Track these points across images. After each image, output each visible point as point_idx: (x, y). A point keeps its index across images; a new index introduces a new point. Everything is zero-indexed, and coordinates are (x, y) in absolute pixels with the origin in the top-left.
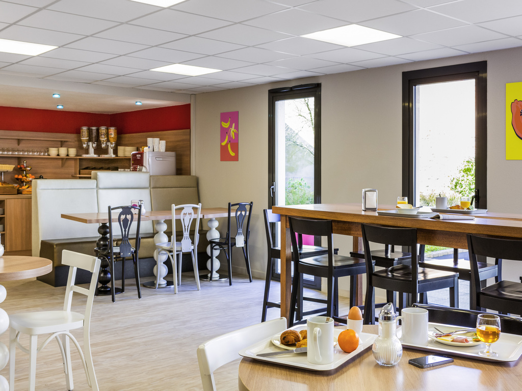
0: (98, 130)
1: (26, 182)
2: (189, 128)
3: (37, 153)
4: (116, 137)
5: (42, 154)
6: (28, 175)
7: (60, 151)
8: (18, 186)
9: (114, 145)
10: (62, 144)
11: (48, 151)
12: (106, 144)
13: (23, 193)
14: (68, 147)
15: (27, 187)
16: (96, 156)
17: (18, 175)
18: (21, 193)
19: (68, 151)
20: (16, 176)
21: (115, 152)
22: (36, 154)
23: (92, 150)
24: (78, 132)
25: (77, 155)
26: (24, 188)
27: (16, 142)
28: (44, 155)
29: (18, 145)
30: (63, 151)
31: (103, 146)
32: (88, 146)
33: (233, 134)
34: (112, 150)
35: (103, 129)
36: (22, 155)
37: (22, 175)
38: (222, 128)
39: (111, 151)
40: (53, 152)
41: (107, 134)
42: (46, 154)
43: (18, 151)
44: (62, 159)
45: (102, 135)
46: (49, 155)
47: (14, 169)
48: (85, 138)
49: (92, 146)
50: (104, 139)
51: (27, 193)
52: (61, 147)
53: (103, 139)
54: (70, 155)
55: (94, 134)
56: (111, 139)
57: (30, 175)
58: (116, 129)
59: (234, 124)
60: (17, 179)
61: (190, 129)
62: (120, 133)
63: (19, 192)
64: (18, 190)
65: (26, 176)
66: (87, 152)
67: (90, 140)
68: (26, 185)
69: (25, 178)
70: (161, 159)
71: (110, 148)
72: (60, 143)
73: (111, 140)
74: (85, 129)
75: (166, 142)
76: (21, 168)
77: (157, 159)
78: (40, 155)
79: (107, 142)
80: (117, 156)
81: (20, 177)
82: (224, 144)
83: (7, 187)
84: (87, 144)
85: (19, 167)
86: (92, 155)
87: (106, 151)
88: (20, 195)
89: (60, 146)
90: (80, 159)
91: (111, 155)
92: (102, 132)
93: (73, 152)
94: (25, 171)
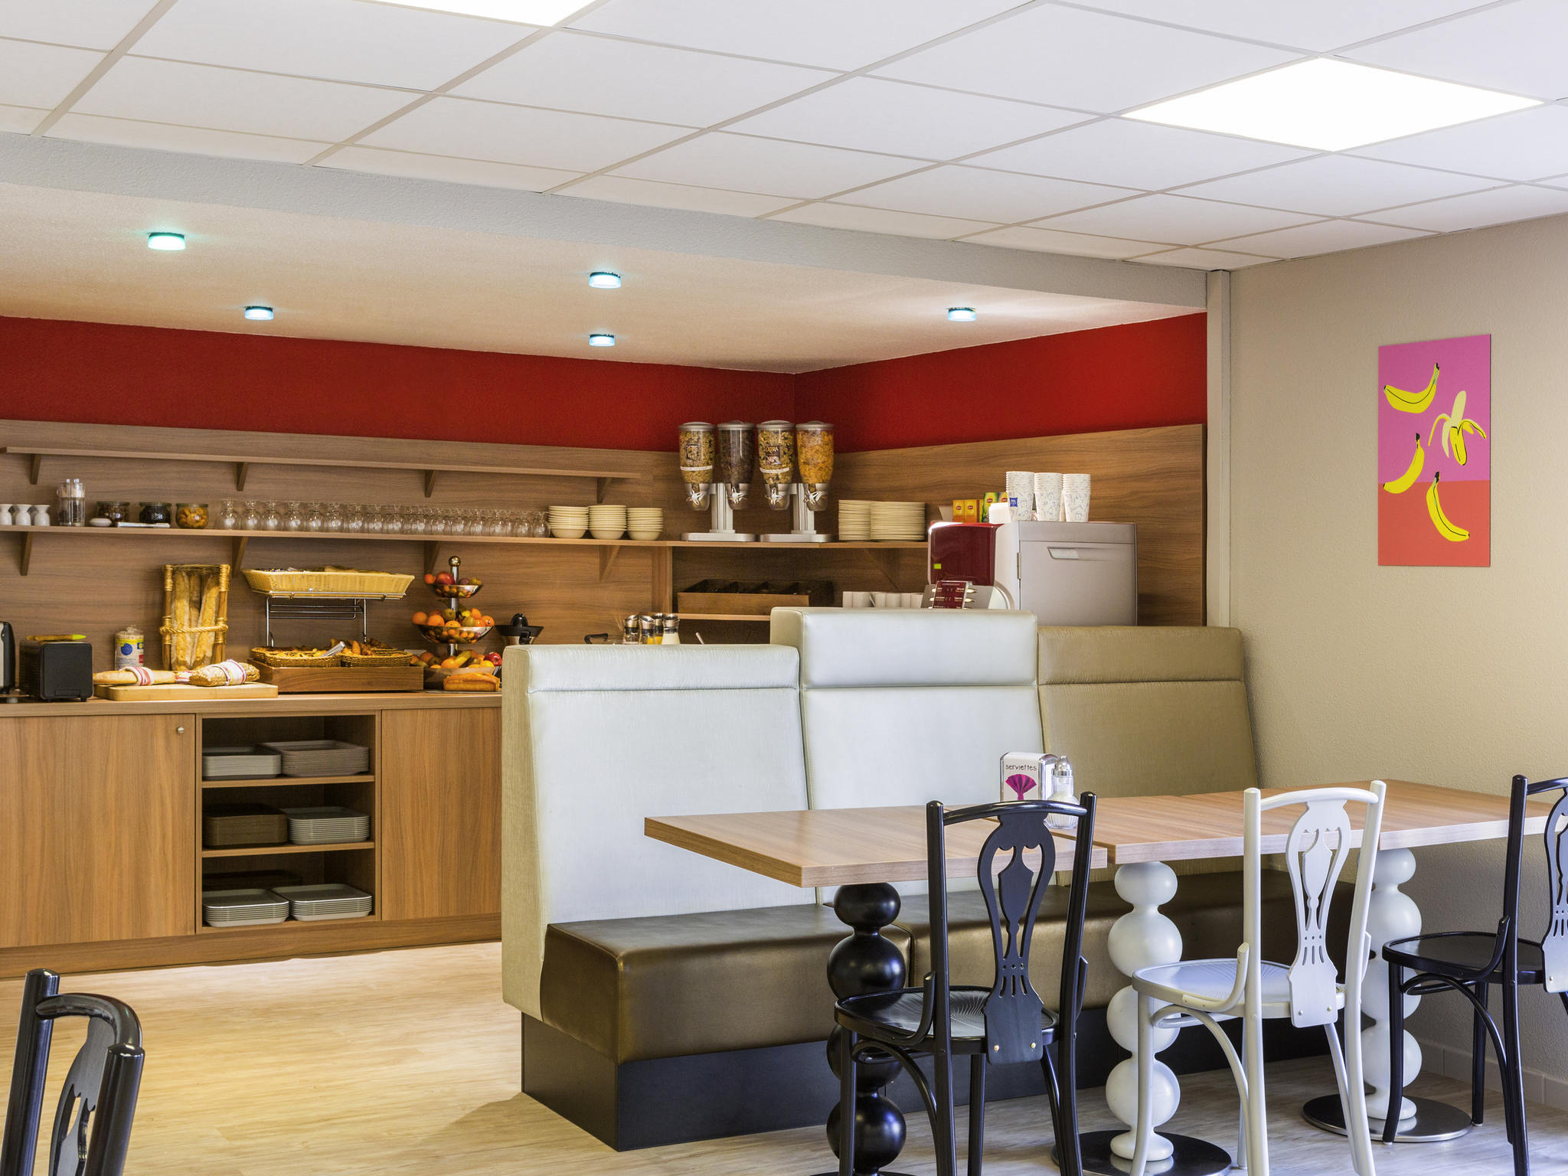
0: (752, 436)
1: (458, 642)
2: (1200, 417)
3: (504, 524)
4: (830, 461)
5: (524, 529)
6: (466, 614)
7: (594, 518)
8: (429, 657)
9: (819, 494)
10: (602, 491)
11: (547, 518)
12: (787, 490)
13: (448, 686)
14: (631, 502)
15: (462, 659)
16: (742, 538)
17: (429, 615)
18: (439, 686)
19: (627, 519)
20: (420, 618)
21: (827, 520)
22: (498, 529)
23: (724, 515)
24: (670, 444)
25: (662, 536)
26: (450, 663)
27: (416, 483)
28: (530, 534)
29: (428, 494)
30: (608, 519)
31: (775, 498)
32: (710, 498)
33: (1458, 441)
34: (811, 516)
35: (774, 432)
36: (444, 533)
37: (442, 614)
38: (1388, 415)
39: (806, 518)
40: (569, 521)
41: (793, 452)
42: (541, 530)
43: (428, 517)
44: (604, 550)
45: (768, 454)
46: (552, 536)
47: (411, 590)
48: (697, 468)
49: (726, 500)
50: (779, 472)
51: (462, 686)
52: (600, 502)
53: (774, 472)
54: (635, 535)
55: (738, 452)
56: (804, 470)
57: (476, 612)
58: (828, 431)
59: (1461, 399)
60: (424, 629)
61: (1203, 421)
62: (844, 445)
63: (430, 680)
64: (428, 673)
65: (459, 617)
66: (704, 520)
67: (718, 475)
68: (457, 654)
69: (456, 624)
70: (1074, 554)
71: (802, 505)
72: (594, 487)
73: (811, 474)
74: (697, 431)
75: (1094, 481)
76: (438, 585)
77: (1056, 553)
78: (513, 534)
79: (789, 484)
80: (835, 538)
81: (436, 620)
82: (1397, 487)
83: (382, 663)
84: (708, 490)
85: (430, 579)
86: (725, 533)
87: (786, 521)
88: (435, 695)
89: (594, 498)
90: (676, 550)
91: (807, 534)
92: (772, 441)
93: (647, 522)
94: (456, 596)
